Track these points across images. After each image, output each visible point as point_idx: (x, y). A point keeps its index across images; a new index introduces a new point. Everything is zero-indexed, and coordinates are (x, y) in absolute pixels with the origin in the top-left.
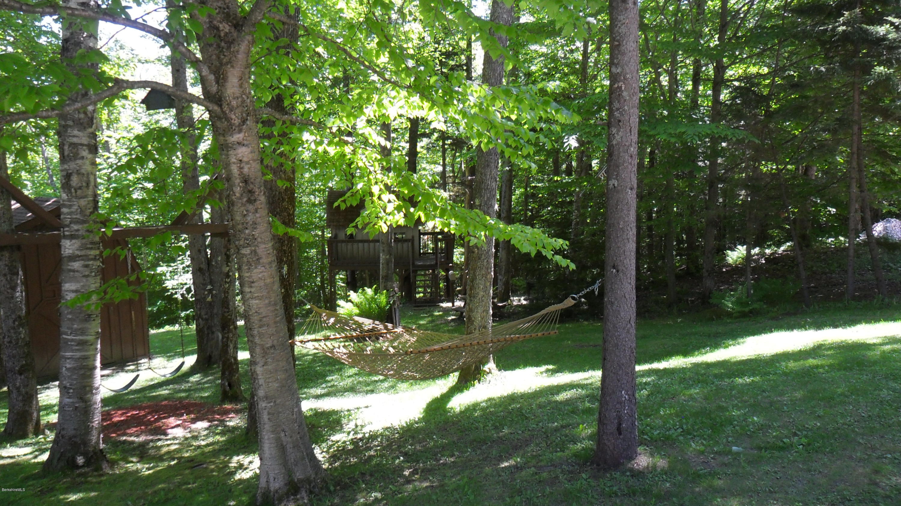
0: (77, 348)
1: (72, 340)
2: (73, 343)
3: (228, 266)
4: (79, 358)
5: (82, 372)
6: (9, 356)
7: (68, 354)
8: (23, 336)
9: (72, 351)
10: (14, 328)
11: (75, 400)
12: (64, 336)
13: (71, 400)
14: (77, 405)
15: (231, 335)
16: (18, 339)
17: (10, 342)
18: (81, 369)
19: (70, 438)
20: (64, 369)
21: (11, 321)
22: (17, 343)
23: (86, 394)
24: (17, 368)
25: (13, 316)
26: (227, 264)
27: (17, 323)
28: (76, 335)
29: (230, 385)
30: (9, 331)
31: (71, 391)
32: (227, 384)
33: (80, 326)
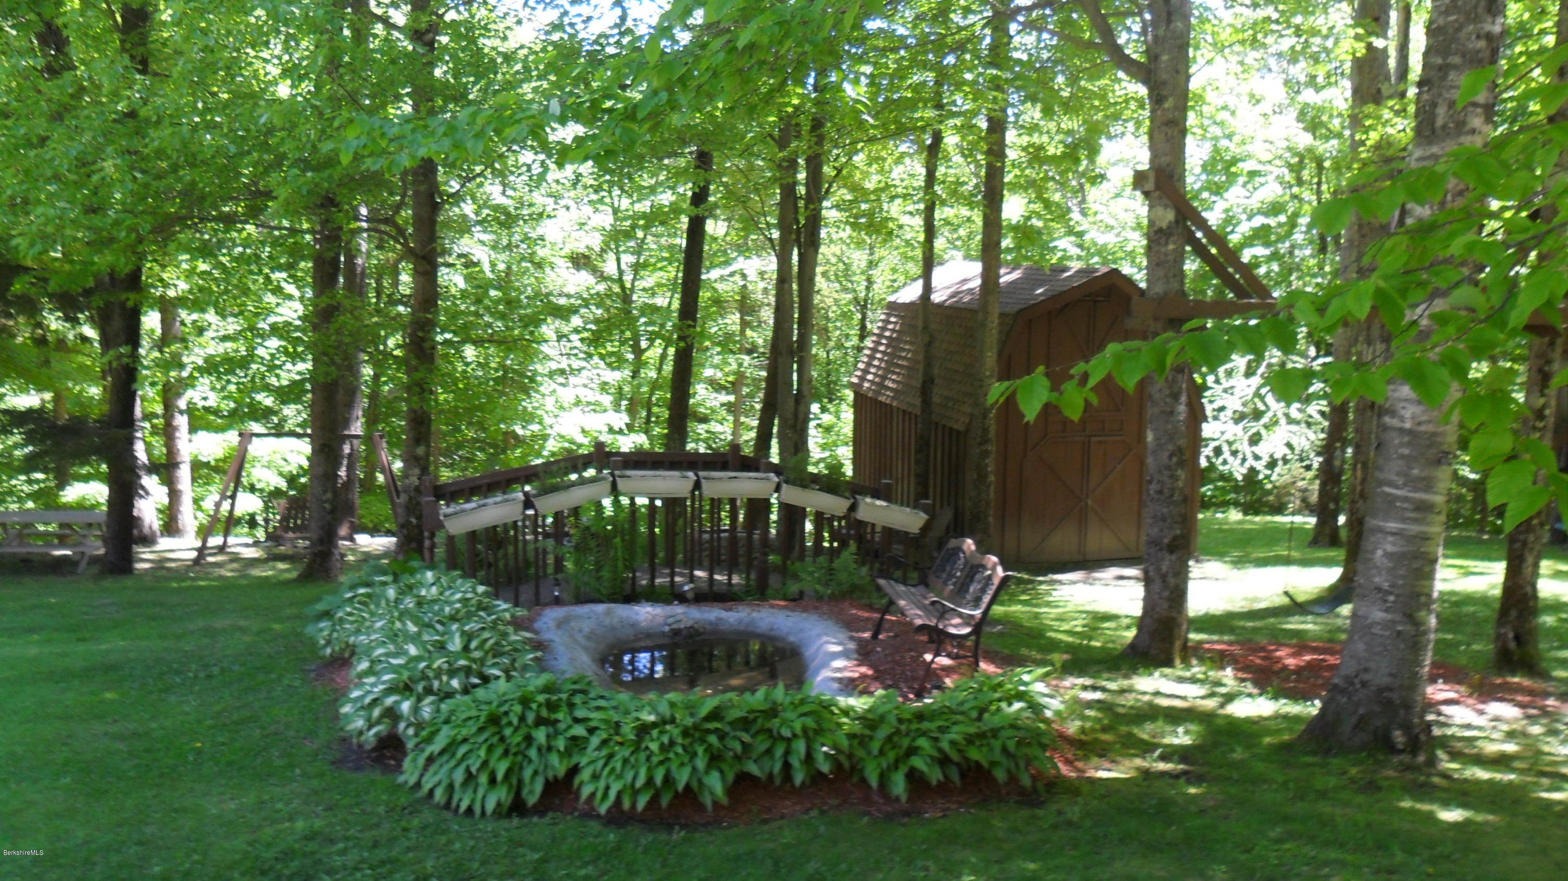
0: (1413, 515)
1: (1405, 499)
2: (1406, 505)
3: (1543, 395)
4: (1415, 537)
5: (1416, 565)
6: (1154, 517)
7: (1392, 525)
8: (1180, 484)
9: (1404, 520)
10: (1169, 468)
11: (1398, 617)
12: (1387, 489)
13: (1389, 616)
14: (1400, 628)
15: (1531, 538)
16: (1173, 489)
17: (1160, 492)
18: (1416, 558)
19: (1381, 690)
20: (1380, 553)
21: (1166, 454)
22: (1172, 496)
23: (1419, 609)
24: (1166, 541)
25: (1170, 447)
26: (1541, 391)
27: (1175, 459)
28: (1416, 489)
29: (1517, 638)
30: (1160, 472)
31: (1392, 598)
32: (1511, 635)
33: (1423, 475)
